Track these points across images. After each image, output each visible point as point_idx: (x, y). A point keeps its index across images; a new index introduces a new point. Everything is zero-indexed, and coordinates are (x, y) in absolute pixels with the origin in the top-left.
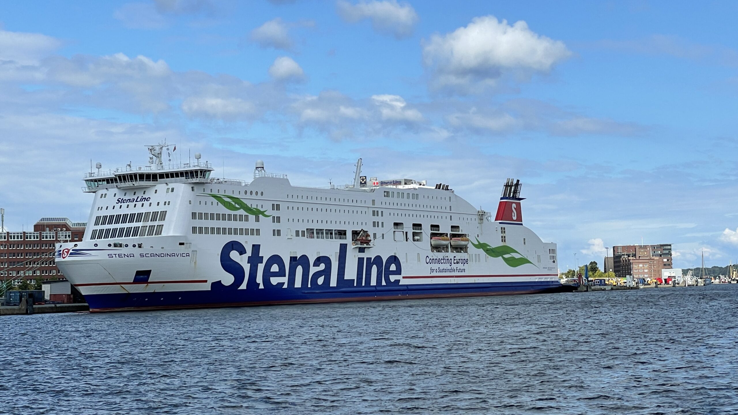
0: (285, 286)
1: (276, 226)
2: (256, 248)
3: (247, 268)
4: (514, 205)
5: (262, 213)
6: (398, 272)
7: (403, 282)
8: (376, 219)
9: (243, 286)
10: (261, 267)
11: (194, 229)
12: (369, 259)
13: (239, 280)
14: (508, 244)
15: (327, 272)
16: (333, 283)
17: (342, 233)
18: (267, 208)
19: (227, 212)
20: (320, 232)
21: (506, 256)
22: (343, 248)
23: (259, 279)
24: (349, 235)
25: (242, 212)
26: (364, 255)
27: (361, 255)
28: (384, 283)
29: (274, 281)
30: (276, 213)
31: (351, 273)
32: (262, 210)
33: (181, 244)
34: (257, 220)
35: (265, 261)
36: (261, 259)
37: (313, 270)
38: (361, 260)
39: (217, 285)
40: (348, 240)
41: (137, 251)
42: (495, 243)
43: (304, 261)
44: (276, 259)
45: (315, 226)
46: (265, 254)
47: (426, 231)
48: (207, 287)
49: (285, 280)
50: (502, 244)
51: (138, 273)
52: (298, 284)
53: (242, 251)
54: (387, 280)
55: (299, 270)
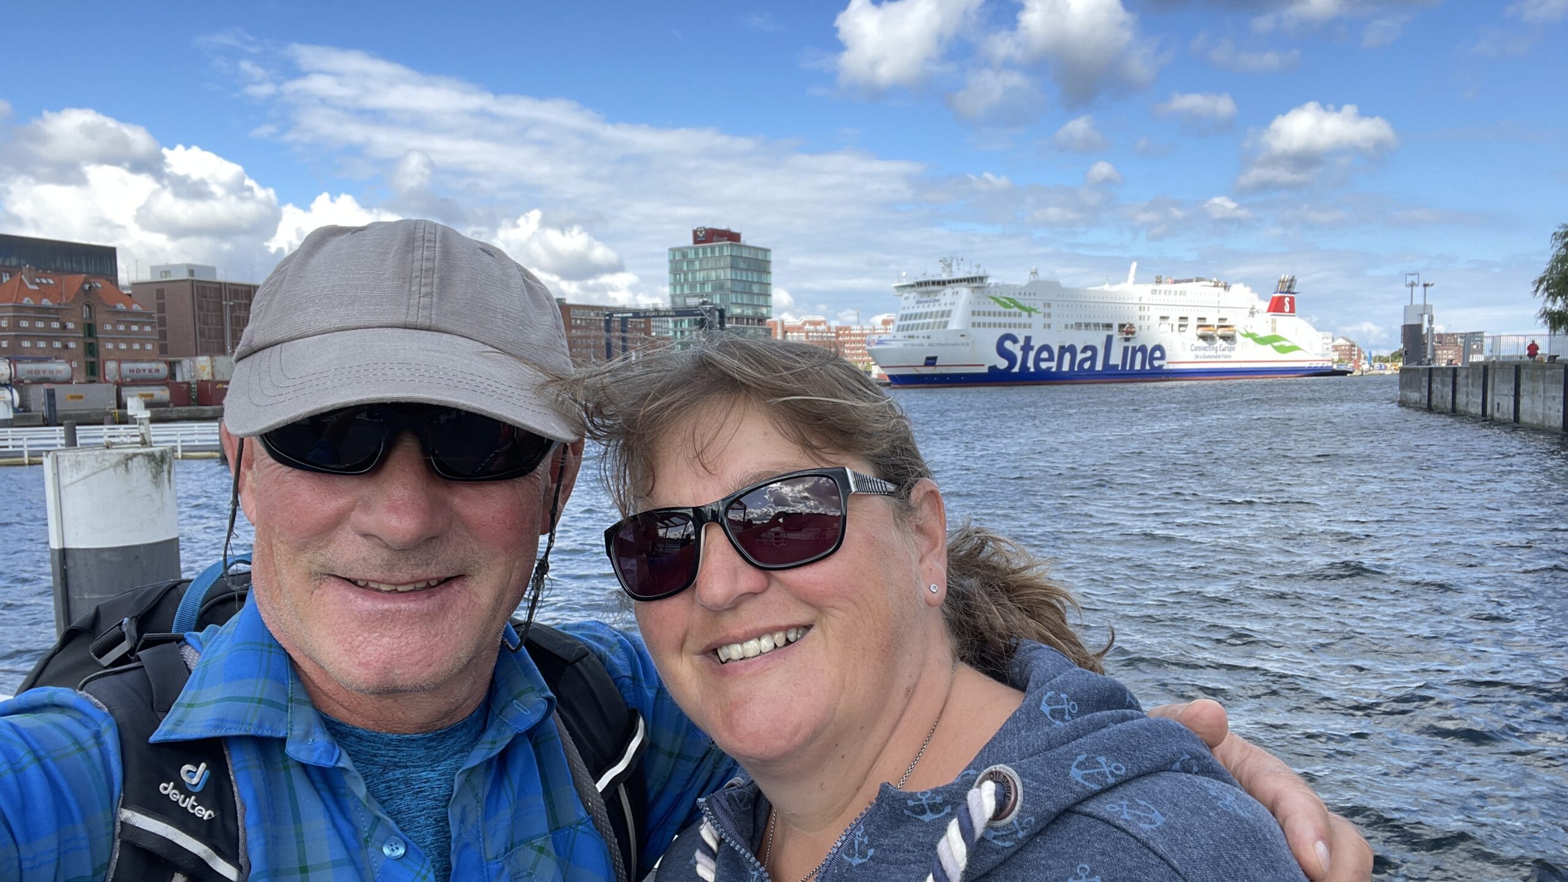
0: (1054, 370)
1: (1047, 321)
2: (1028, 339)
3: (1019, 355)
4: (1287, 299)
5: (1034, 310)
6: (1162, 357)
7: (1167, 367)
8: (1142, 313)
9: (1016, 369)
10: (1032, 355)
11: (974, 325)
12: (1134, 348)
13: (1012, 363)
14: (1279, 333)
15: (1093, 359)
16: (1099, 367)
17: (1109, 326)
18: (1039, 306)
19: (1003, 309)
20: (1087, 325)
21: (1276, 344)
22: (1109, 339)
23: (1030, 364)
24: (1116, 327)
25: (1016, 310)
26: (1130, 344)
27: (1127, 344)
28: (1148, 367)
29: (1044, 365)
30: (1047, 310)
31: (1116, 359)
32: (1034, 307)
33: (962, 336)
34: (1030, 316)
35: (1036, 349)
36: (1032, 348)
37: (1080, 357)
38: (1126, 349)
39: (993, 369)
40: (1115, 332)
41: (926, 342)
42: (1264, 332)
43: (1072, 349)
44: (1046, 348)
45: (1083, 321)
46: (1036, 344)
47: (1193, 322)
48: (985, 370)
49: (1053, 365)
50: (1271, 333)
51: (928, 359)
52: (1066, 367)
53: (1015, 340)
54: (1151, 364)
55: (1067, 357)
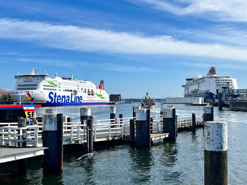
1: (59, 89)
4: (102, 86)
7: (83, 102)
8: (78, 88)
11: (44, 89)
18: (58, 84)
20: (68, 90)
21: (101, 97)
33: (41, 92)
34: (56, 87)
39: (48, 102)
40: (73, 92)
47: (87, 91)
48: (45, 102)
50: (100, 94)
